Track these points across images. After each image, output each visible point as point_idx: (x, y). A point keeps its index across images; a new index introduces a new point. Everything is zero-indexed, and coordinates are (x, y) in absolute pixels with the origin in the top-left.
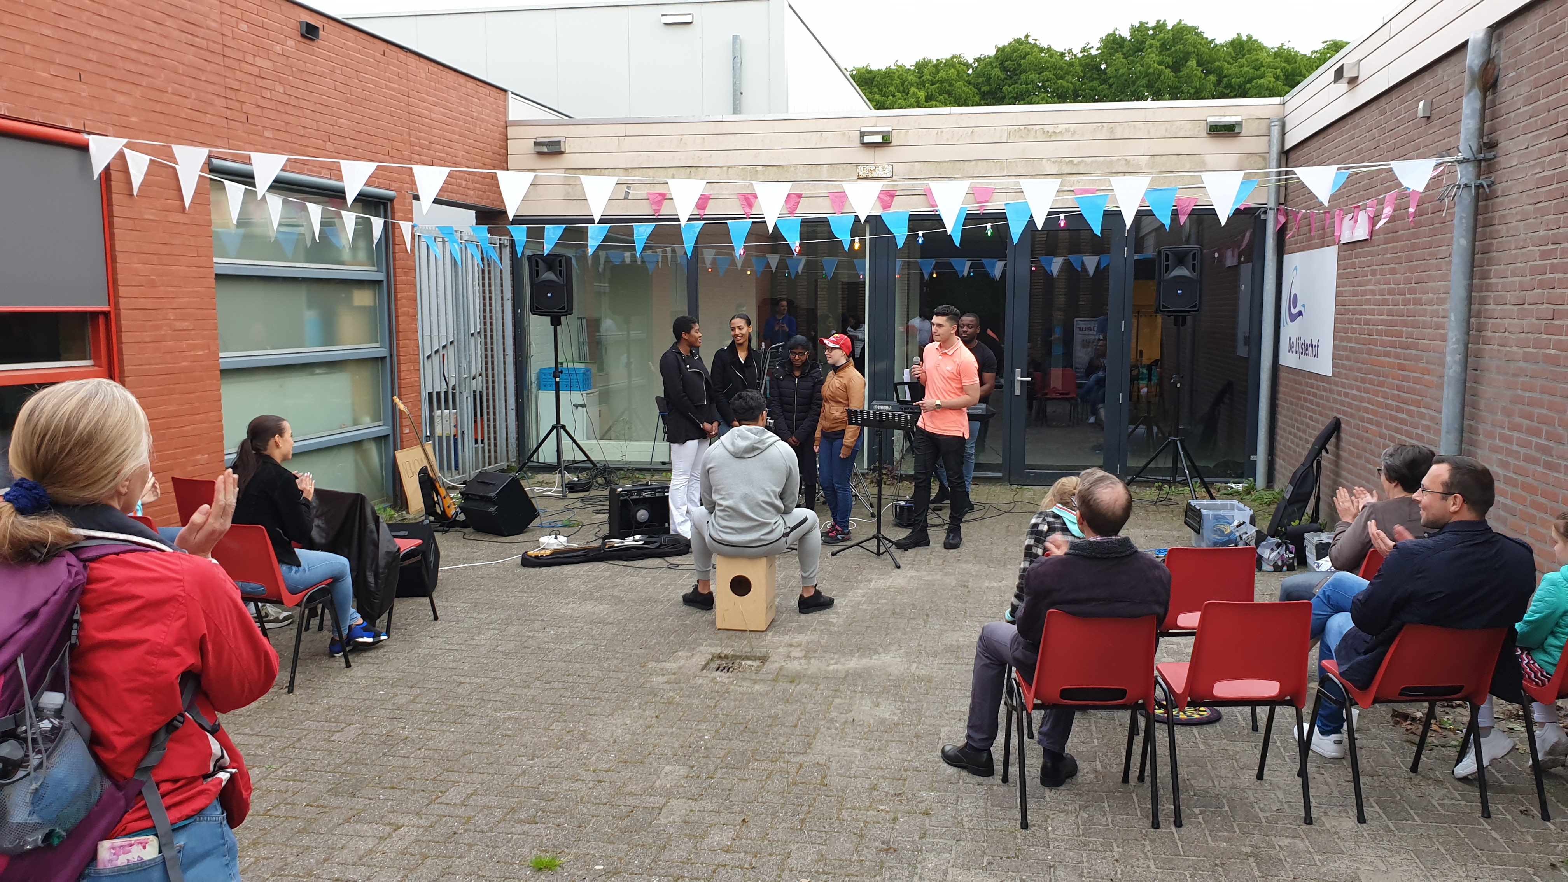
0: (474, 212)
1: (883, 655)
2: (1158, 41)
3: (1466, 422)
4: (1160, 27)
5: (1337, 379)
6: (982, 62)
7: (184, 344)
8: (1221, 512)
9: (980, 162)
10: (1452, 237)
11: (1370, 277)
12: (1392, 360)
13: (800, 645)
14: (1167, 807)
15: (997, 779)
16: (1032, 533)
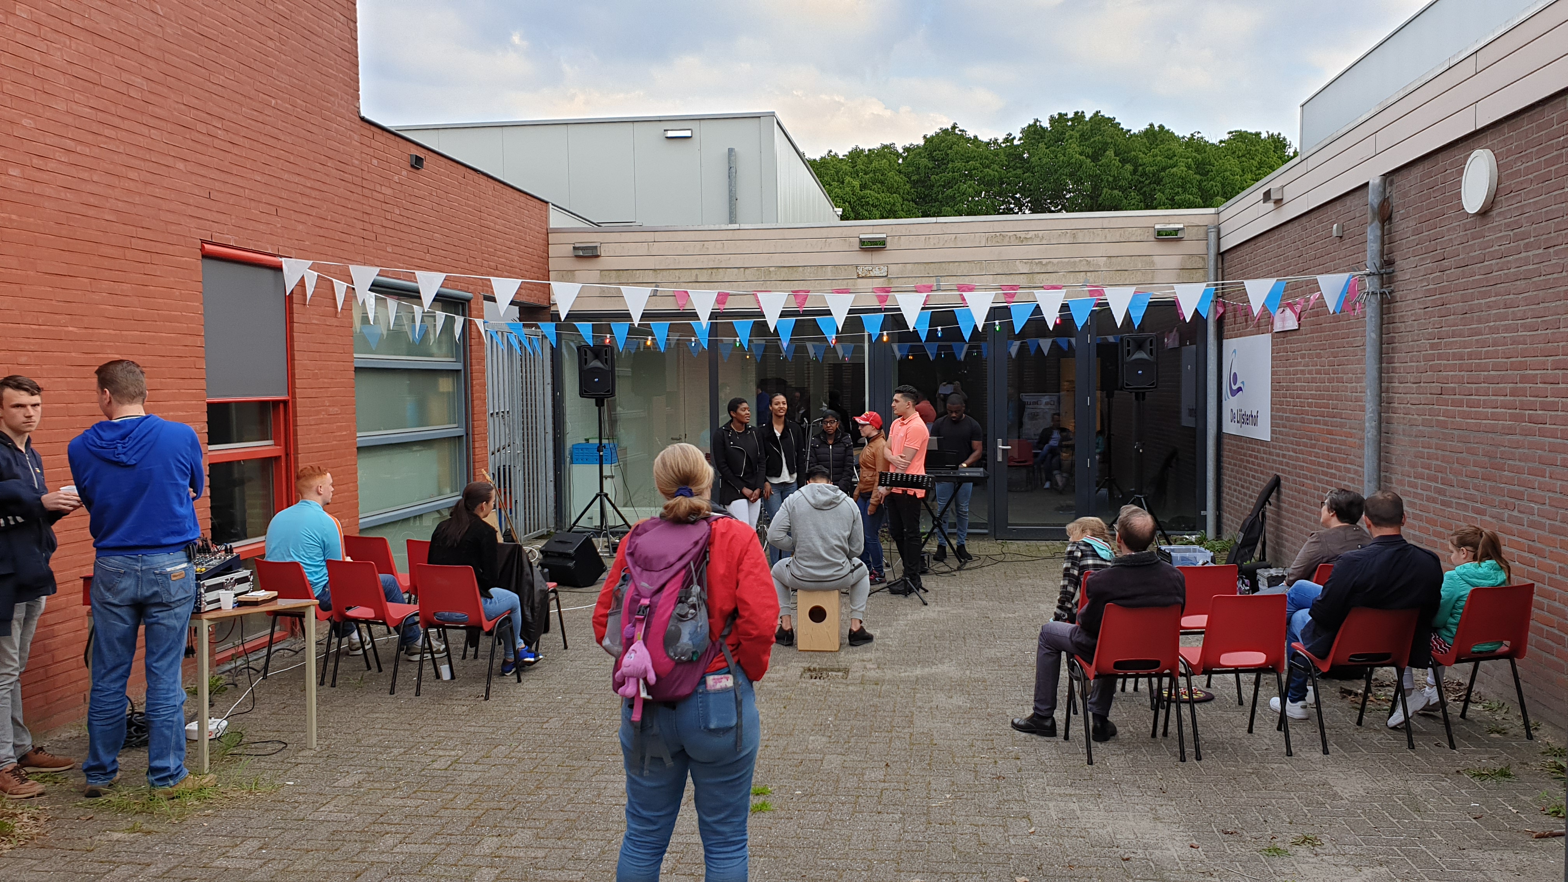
0: (517, 308)
1: (939, 665)
2: (1078, 131)
3: (1382, 474)
4: (1079, 117)
5: (1275, 443)
6: (911, 153)
7: (334, 426)
8: (1187, 555)
9: (962, 264)
10: (1365, 330)
11: (1300, 360)
12: (1321, 427)
13: (871, 660)
14: (1189, 750)
16: (1069, 558)
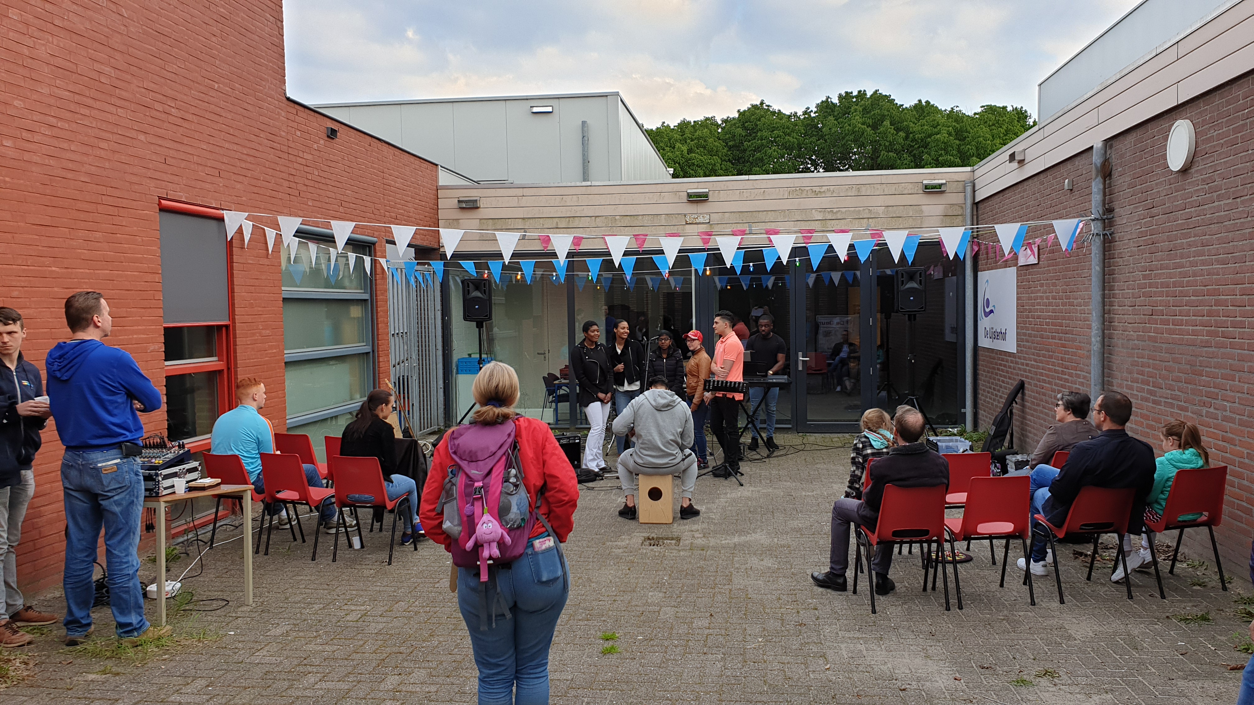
0: (413, 249)
1: (753, 534)
2: (861, 106)
3: (1106, 379)
4: (861, 94)
5: (1020, 354)
6: (728, 124)
7: (266, 345)
8: (951, 444)
9: (769, 212)
10: (1091, 264)
11: (1039, 288)
12: (1057, 341)
13: (698, 530)
14: (953, 601)
15: (850, 593)
